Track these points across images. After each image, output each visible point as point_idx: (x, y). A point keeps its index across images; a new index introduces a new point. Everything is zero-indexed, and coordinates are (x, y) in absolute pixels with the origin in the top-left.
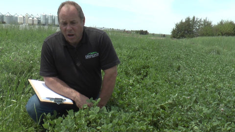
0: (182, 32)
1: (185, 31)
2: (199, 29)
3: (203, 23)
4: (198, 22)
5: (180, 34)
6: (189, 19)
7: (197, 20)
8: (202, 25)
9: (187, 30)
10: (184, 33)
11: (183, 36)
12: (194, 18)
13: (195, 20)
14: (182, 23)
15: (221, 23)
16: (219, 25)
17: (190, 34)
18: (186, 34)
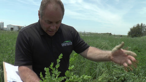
0: (135, 33)
1: (137, 32)
5: (133, 35)
6: (138, 25)
7: (144, 26)
10: (136, 34)
11: (136, 36)
12: (142, 24)
13: (143, 25)
14: (134, 27)
17: (140, 34)
18: (138, 34)
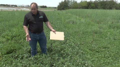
2: (71, 5)
3: (73, 2)
4: (71, 1)
5: (62, 7)
8: (72, 3)
9: (65, 6)
11: (63, 9)
14: (62, 2)
15: (82, 1)
16: (80, 2)
17: (67, 7)
18: (65, 7)
